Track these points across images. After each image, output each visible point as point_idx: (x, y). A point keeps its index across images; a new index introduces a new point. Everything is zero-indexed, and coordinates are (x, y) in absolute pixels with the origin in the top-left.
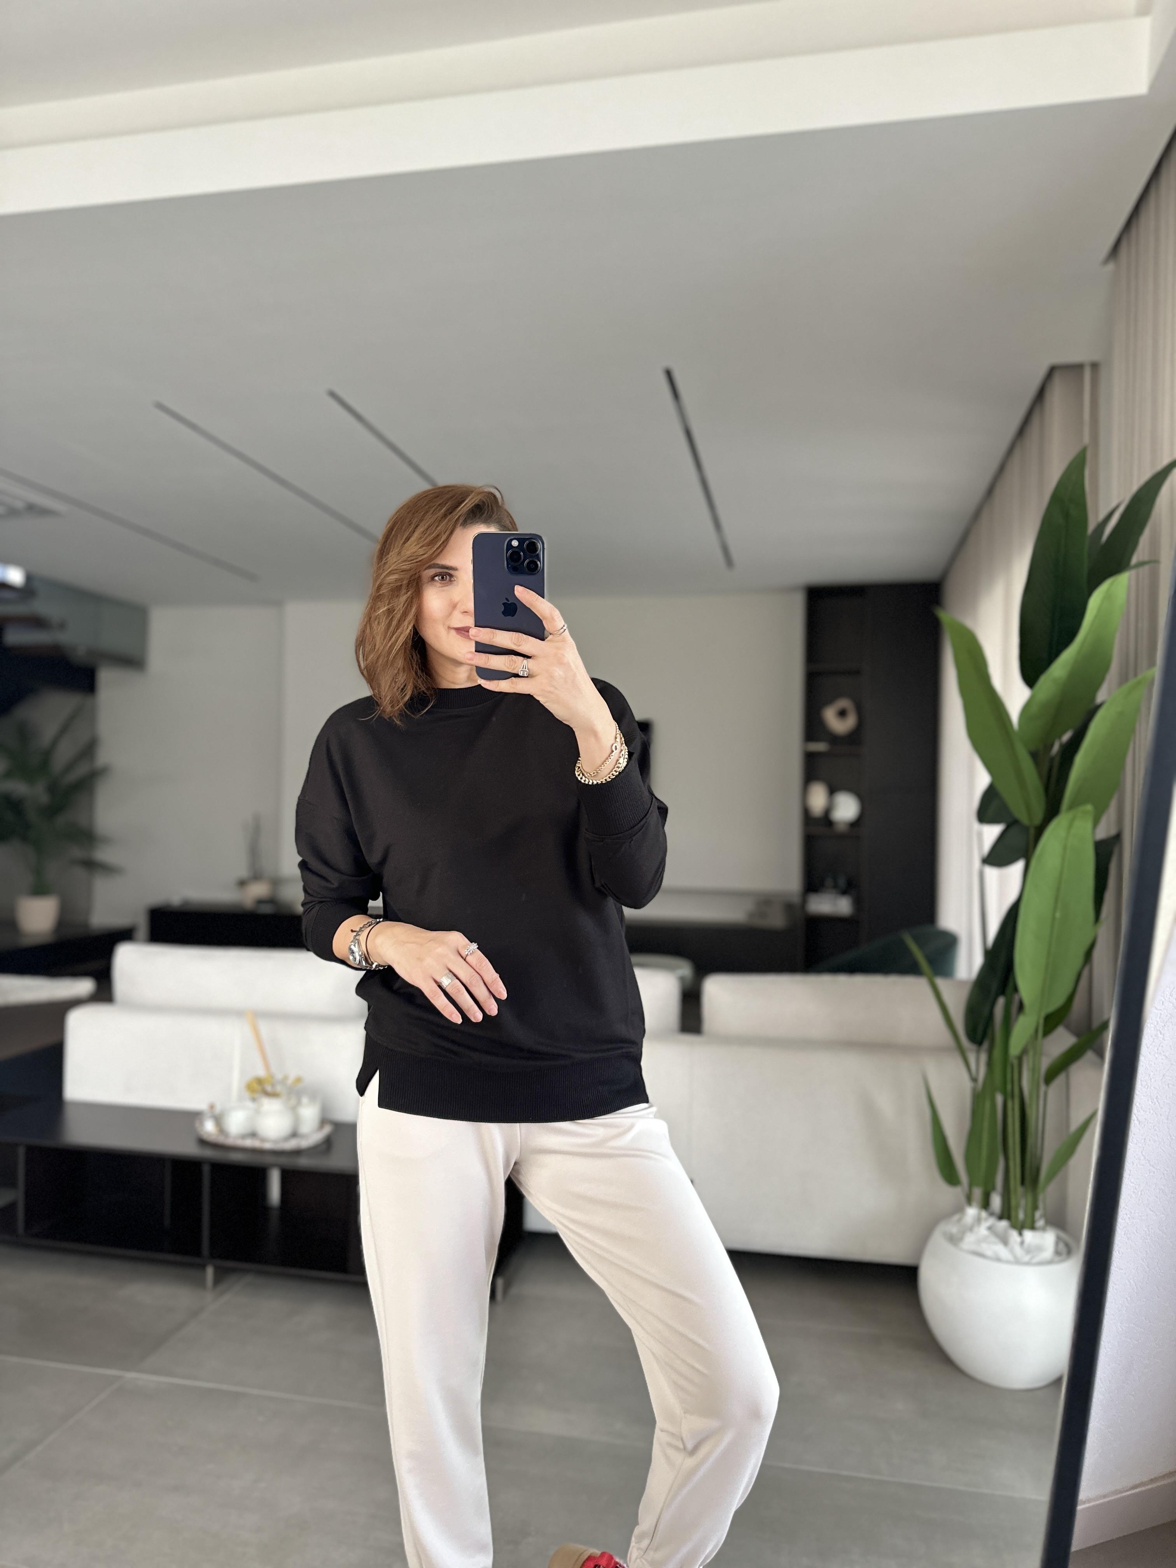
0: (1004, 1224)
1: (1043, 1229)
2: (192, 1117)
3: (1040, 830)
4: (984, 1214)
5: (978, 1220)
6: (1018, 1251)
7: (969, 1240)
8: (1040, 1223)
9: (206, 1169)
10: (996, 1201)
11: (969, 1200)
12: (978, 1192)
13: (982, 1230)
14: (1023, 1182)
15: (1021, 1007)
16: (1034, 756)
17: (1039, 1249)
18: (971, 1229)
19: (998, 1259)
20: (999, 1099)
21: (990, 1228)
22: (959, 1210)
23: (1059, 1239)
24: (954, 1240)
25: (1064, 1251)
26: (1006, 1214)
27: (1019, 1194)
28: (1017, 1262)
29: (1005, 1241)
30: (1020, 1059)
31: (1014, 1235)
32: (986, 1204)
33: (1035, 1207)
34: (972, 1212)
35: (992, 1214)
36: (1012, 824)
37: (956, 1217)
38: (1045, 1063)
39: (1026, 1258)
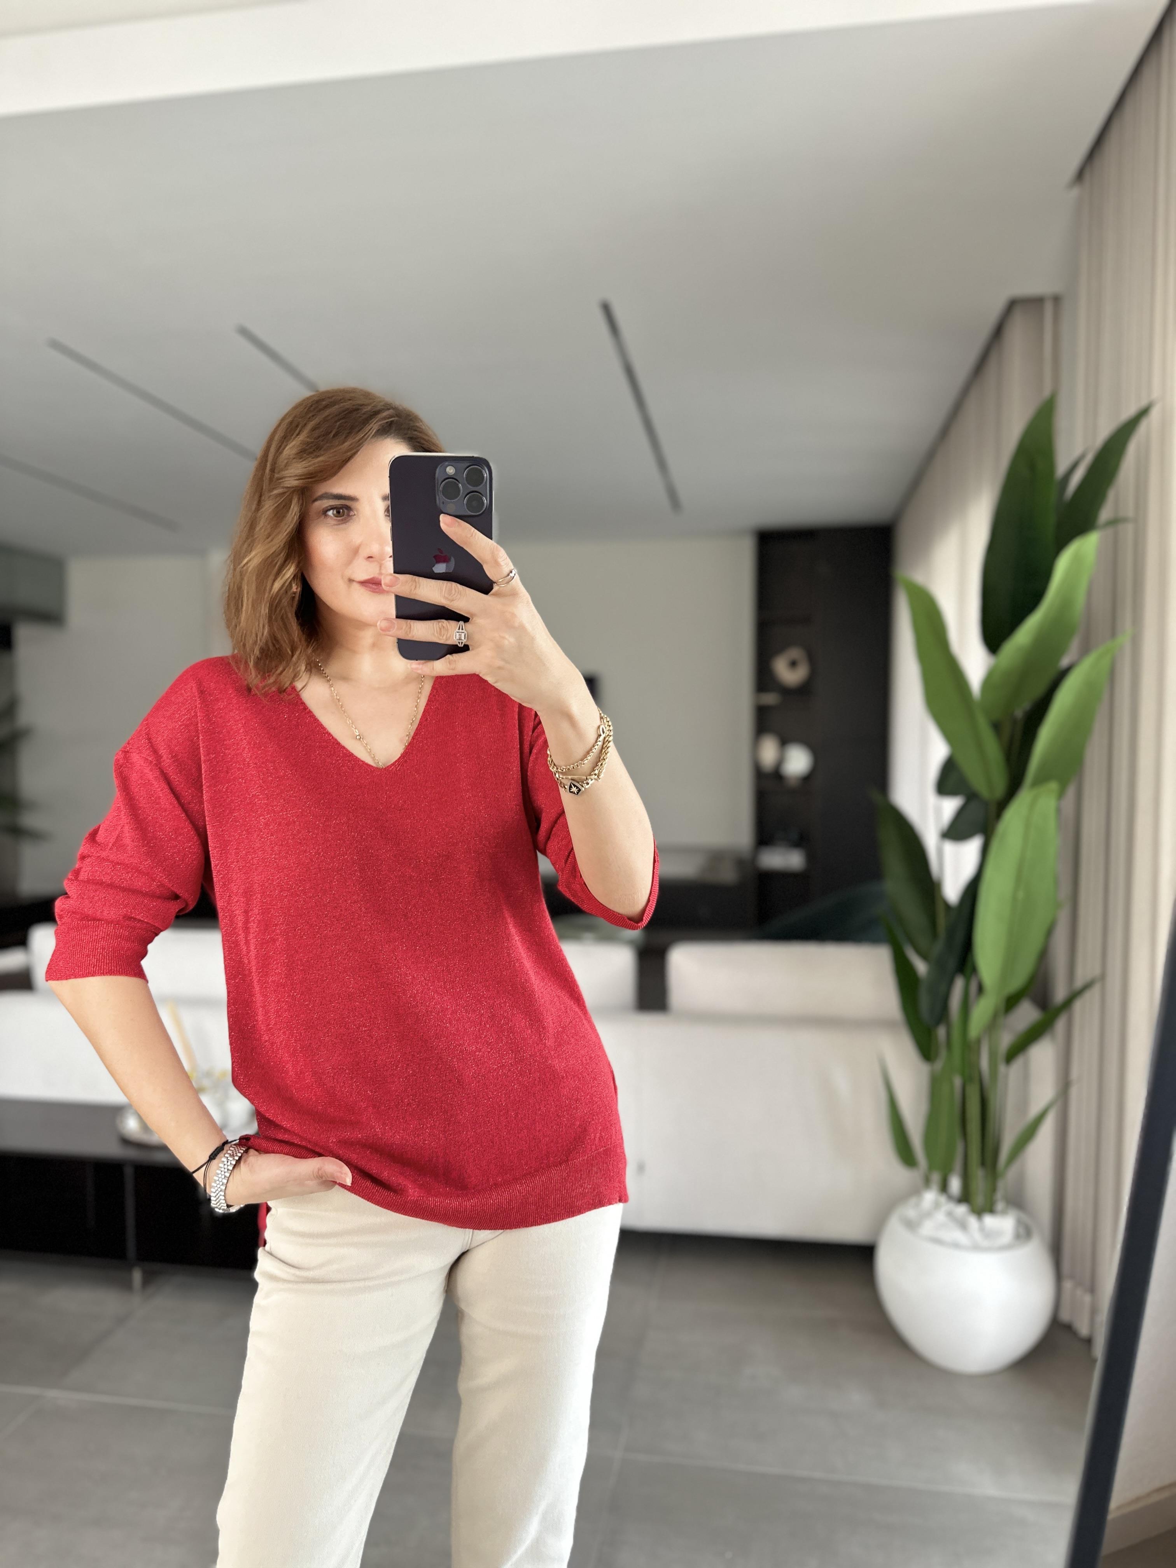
0: (962, 1210)
1: (1004, 1213)
2: (114, 1112)
3: (1002, 805)
4: (943, 1199)
5: (937, 1206)
6: (977, 1236)
7: (928, 1228)
8: (1000, 1206)
9: (129, 1172)
10: (955, 1184)
11: (927, 1182)
12: (936, 1177)
13: (940, 1216)
14: (983, 1163)
15: (981, 989)
16: (996, 727)
17: (998, 1233)
18: (928, 1215)
19: (956, 1246)
20: (957, 1081)
21: (950, 1214)
22: (915, 1192)
23: (1019, 1222)
24: (911, 1225)
25: (1024, 1233)
26: (965, 1198)
27: (979, 1175)
28: (976, 1248)
29: (963, 1226)
30: (979, 1041)
31: (973, 1221)
32: (944, 1188)
33: (994, 1190)
34: (930, 1197)
35: (950, 1198)
36: (971, 797)
37: (913, 1200)
38: (1006, 1040)
39: (985, 1243)
